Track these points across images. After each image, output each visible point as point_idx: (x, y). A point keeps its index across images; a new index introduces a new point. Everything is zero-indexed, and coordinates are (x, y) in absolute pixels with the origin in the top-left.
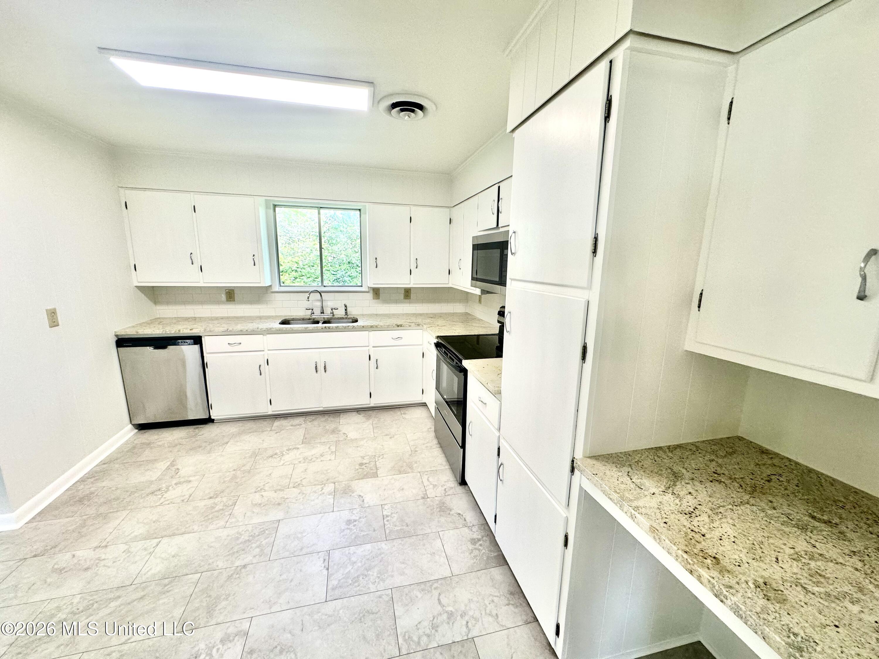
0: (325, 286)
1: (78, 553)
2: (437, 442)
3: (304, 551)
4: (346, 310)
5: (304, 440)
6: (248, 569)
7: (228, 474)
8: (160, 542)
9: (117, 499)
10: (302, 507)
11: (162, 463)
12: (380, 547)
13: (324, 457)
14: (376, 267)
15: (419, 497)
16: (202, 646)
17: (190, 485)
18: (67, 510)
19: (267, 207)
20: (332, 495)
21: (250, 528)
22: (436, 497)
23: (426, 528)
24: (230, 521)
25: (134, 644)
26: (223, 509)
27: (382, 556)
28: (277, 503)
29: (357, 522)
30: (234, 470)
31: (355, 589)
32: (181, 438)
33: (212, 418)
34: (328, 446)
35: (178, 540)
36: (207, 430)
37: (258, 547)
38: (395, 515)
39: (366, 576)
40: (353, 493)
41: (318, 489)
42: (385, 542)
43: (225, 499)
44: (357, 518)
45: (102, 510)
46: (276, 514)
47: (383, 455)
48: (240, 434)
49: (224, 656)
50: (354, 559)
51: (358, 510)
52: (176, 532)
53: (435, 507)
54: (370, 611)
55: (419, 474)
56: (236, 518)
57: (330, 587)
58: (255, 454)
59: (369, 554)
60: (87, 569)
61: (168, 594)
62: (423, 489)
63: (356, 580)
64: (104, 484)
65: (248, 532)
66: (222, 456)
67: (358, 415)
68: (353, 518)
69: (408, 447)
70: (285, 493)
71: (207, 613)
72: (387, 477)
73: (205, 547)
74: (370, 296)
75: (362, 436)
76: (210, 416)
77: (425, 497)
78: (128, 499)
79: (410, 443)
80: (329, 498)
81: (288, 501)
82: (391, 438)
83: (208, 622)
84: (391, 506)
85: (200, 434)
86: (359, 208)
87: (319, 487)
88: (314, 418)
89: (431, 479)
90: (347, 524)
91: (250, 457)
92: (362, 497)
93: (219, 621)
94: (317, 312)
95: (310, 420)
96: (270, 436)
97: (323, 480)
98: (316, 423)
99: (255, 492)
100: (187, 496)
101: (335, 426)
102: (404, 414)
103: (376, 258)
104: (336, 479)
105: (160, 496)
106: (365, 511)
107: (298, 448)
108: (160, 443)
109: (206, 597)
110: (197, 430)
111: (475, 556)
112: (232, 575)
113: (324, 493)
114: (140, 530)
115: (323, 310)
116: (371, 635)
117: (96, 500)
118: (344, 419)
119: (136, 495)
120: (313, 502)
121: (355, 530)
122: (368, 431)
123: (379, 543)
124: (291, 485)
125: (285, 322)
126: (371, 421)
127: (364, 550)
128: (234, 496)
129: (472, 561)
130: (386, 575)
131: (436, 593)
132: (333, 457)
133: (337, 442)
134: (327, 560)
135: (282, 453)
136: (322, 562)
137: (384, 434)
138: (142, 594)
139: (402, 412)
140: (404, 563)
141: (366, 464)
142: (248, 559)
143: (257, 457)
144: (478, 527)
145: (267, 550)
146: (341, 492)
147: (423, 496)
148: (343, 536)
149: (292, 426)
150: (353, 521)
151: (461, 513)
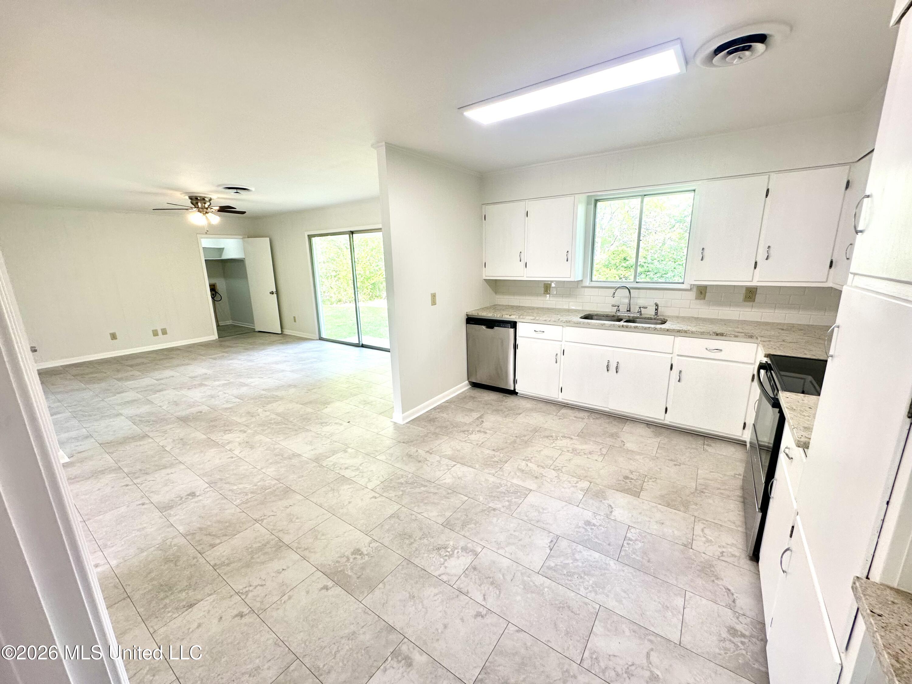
0: (637, 282)
1: (420, 451)
2: (741, 495)
3: (539, 524)
4: (656, 310)
5: (581, 434)
6: (495, 513)
7: (511, 438)
8: (455, 465)
9: (446, 427)
10: (553, 489)
11: (476, 413)
12: (607, 562)
13: (592, 455)
14: (702, 260)
15: (680, 542)
16: (451, 543)
17: (485, 436)
18: (423, 423)
19: (588, 203)
20: (584, 492)
21: (509, 484)
22: (704, 553)
23: (671, 577)
24: (499, 472)
25: (422, 517)
26: (497, 462)
27: (606, 571)
28: (535, 475)
29: (596, 528)
30: (516, 437)
31: (567, 581)
32: (493, 400)
33: (517, 391)
34: (601, 447)
35: (465, 469)
36: (511, 401)
37: (508, 501)
38: (639, 543)
39: (581, 577)
40: (605, 500)
41: (574, 481)
42: (616, 562)
43: (502, 455)
44: (598, 524)
45: (437, 431)
46: (530, 484)
47: (656, 478)
48: (532, 410)
49: (460, 559)
50: (577, 556)
51: (602, 517)
52: (466, 463)
53: (695, 563)
54: (571, 608)
55: (693, 518)
56: (503, 472)
57: (547, 564)
58: (536, 430)
59: (594, 562)
60: (420, 461)
61: (447, 500)
62: (690, 536)
63: (570, 574)
64: (442, 415)
65: (506, 487)
66: (512, 422)
67: (647, 428)
68: (594, 521)
69: (694, 485)
70: (545, 470)
71: (462, 525)
72: (650, 502)
73: (477, 482)
74: (692, 295)
75: (642, 450)
76: (515, 389)
77: (688, 545)
78: (450, 430)
79: (698, 481)
80: (580, 493)
81: (544, 478)
82: (675, 465)
83: (459, 531)
84: (639, 532)
85: (506, 401)
86: (693, 188)
87: (575, 479)
88: (598, 416)
89: (707, 531)
90: (585, 524)
91: (531, 431)
92: (612, 508)
93: (466, 535)
94: (623, 309)
95: (594, 417)
96: (553, 420)
97: (582, 475)
98: (598, 422)
99: (524, 460)
100: (481, 442)
101: (616, 431)
102: (708, 445)
103: (703, 249)
104: (594, 480)
105: (466, 435)
106: (609, 523)
107: (572, 439)
108: (479, 400)
109: (465, 515)
110: (504, 397)
111: (725, 649)
112: (485, 510)
113: (576, 487)
114: (449, 452)
115: (630, 308)
116: (562, 626)
117: (437, 423)
118: (627, 428)
119: (455, 429)
120: (563, 490)
121: (590, 534)
122: (650, 448)
123: (608, 558)
124: (552, 467)
125: (587, 317)
126: (659, 440)
127: (591, 556)
128: (508, 456)
129: (717, 650)
130: (601, 590)
131: (649, 646)
132: (600, 459)
133: (611, 447)
134: (553, 543)
135: (557, 437)
136: (549, 541)
137: (668, 458)
138: (436, 491)
139: (706, 443)
140: (625, 592)
141: (632, 479)
142: (499, 506)
143: (536, 433)
144: (751, 622)
145: (513, 507)
146: (594, 494)
147: (686, 543)
148: (577, 532)
149: (575, 417)
150: (592, 524)
151: (733, 591)
